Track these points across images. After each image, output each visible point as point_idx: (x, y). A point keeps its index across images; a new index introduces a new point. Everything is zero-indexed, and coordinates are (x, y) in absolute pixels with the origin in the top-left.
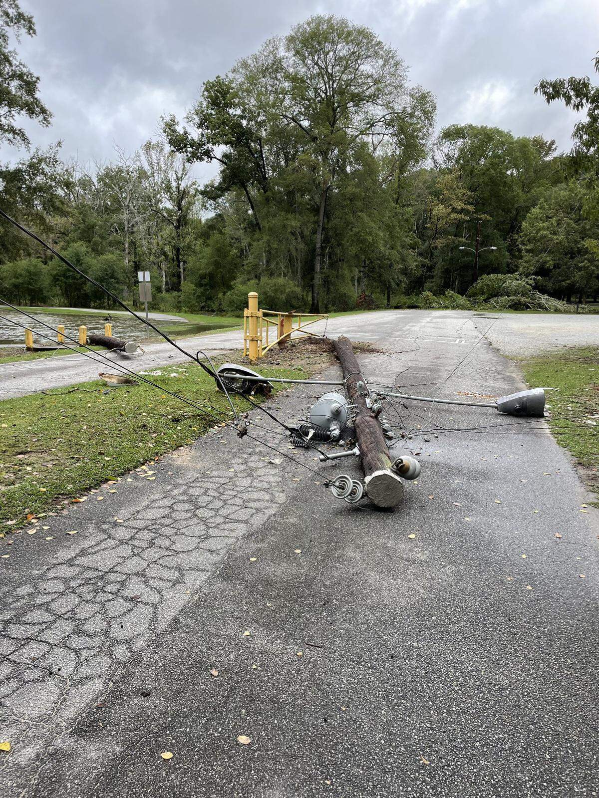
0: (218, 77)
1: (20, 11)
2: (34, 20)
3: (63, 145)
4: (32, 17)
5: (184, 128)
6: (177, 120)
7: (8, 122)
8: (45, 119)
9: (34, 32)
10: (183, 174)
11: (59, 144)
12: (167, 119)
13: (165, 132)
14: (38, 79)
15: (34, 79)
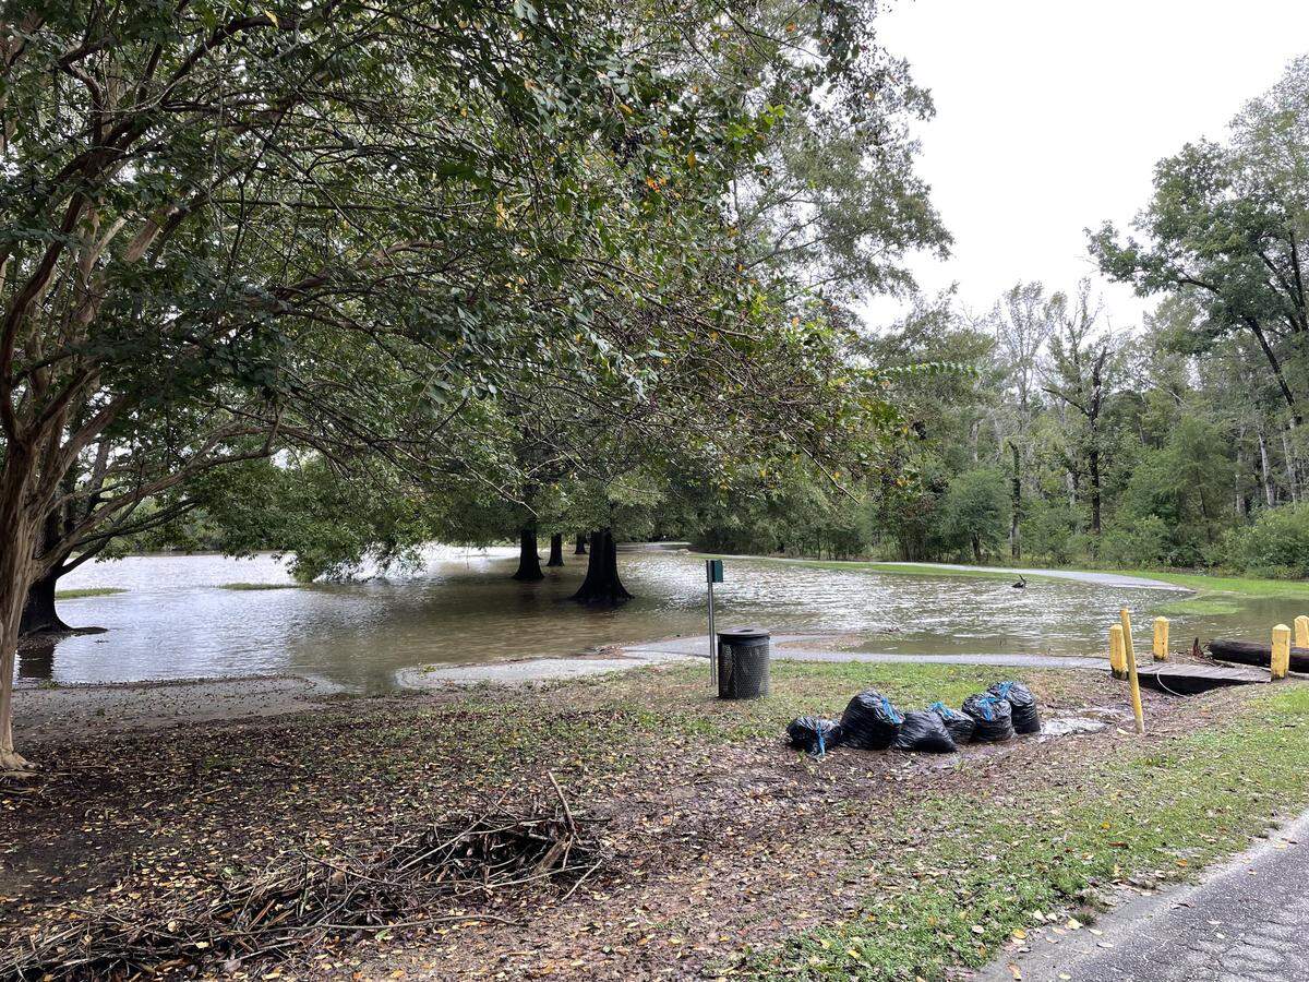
0: (1187, 146)
1: (912, 85)
2: (931, 95)
3: (959, 289)
4: (928, 91)
5: (1130, 239)
6: (1115, 227)
7: (887, 263)
8: (943, 248)
9: (933, 112)
10: (1082, 327)
11: (953, 289)
12: (1097, 230)
13: (1092, 252)
14: (928, 188)
15: (923, 190)
